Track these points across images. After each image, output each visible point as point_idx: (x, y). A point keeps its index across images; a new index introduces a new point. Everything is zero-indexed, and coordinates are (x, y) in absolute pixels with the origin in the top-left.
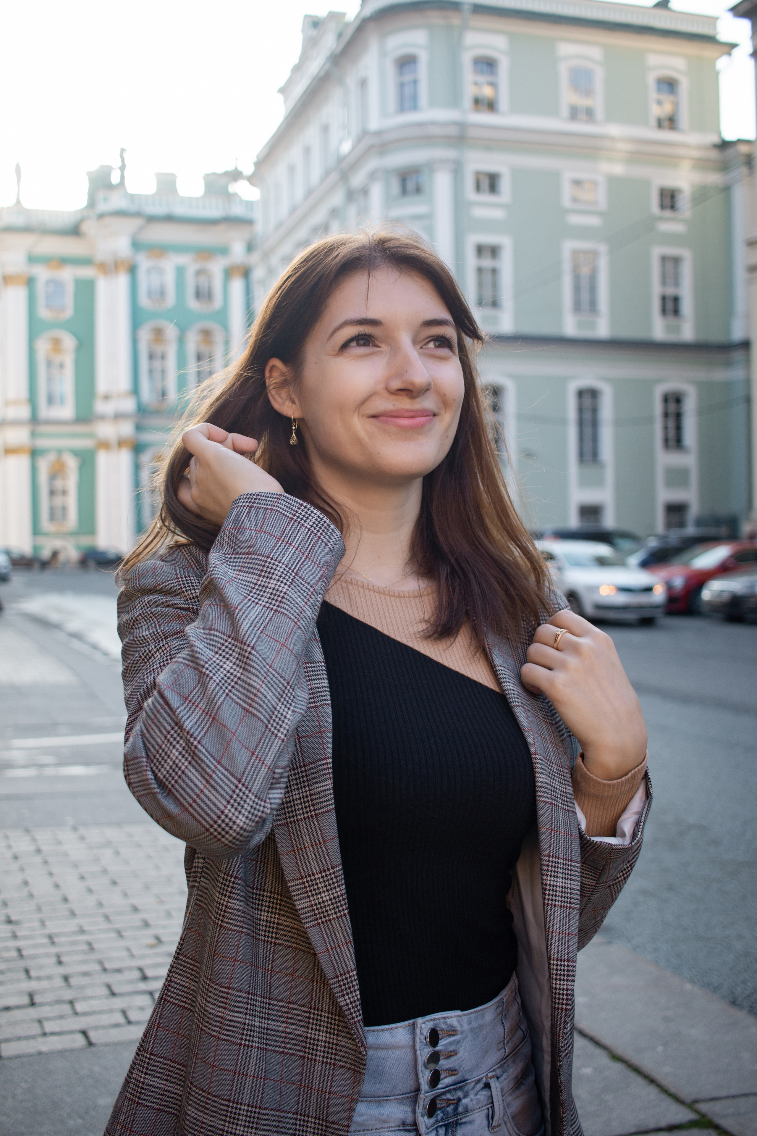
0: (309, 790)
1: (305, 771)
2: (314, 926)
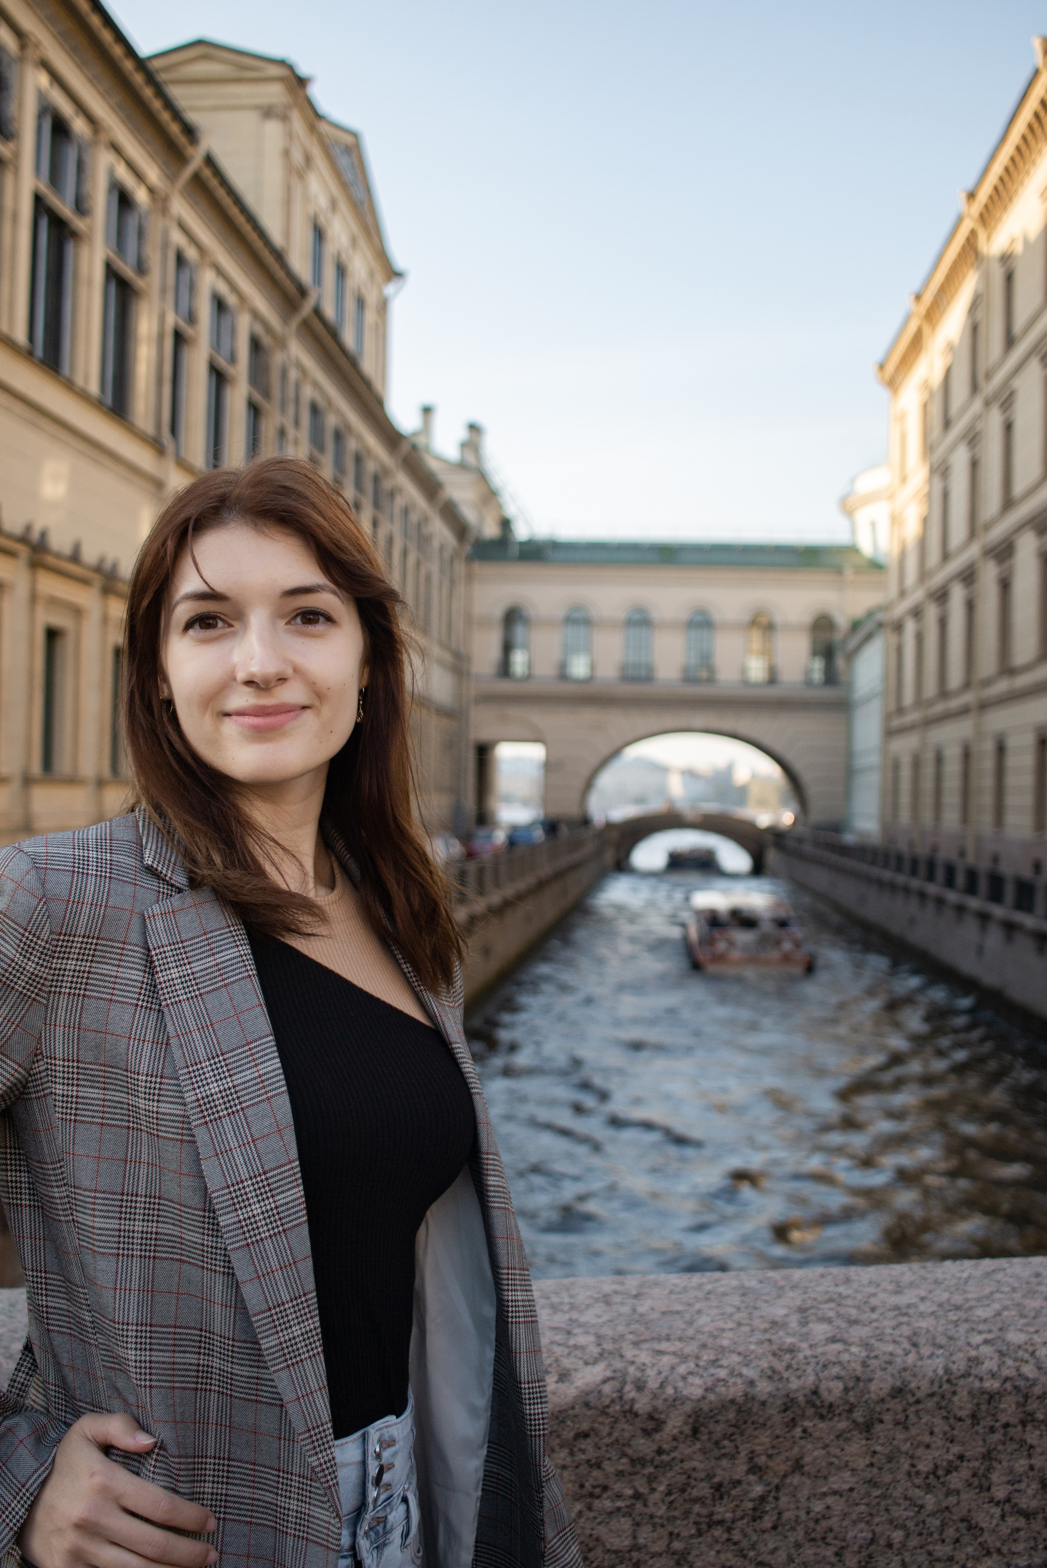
0: (274, 1202)
1: (267, 1179)
2: (283, 1369)
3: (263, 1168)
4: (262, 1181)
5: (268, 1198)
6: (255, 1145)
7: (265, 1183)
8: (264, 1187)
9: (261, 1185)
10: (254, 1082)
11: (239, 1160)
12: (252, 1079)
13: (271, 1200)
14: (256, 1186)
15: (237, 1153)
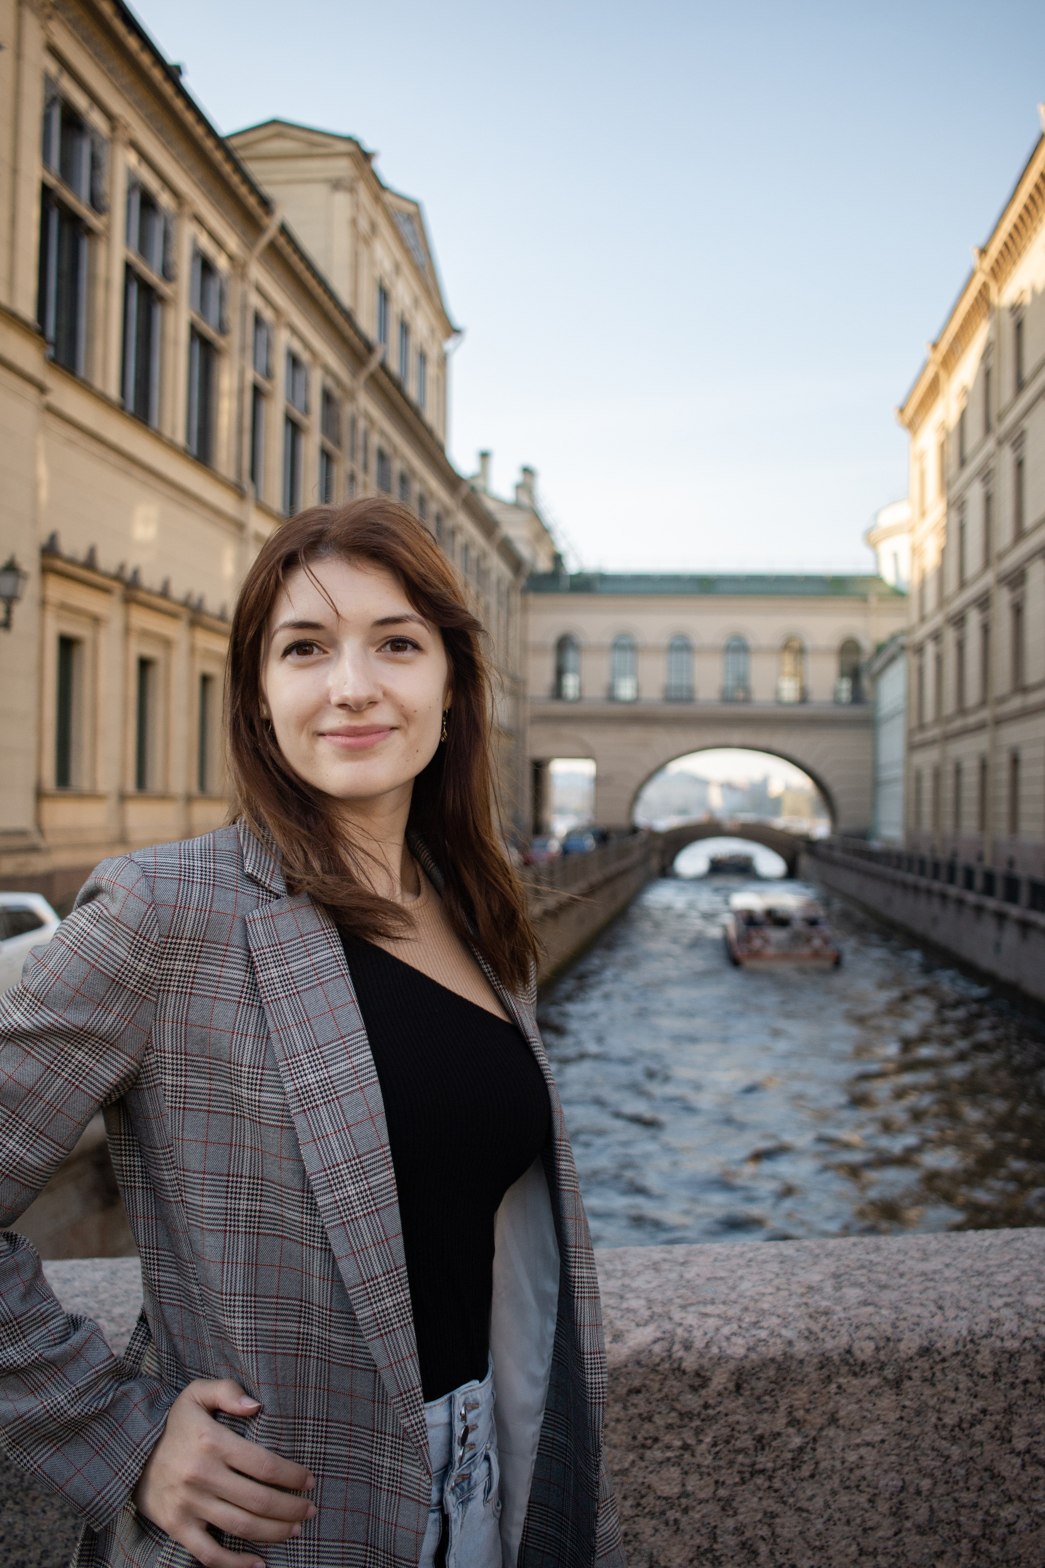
0: (368, 1183)
1: (360, 1163)
2: (376, 1337)
3: (356, 1152)
4: (356, 1164)
5: (361, 1180)
6: (349, 1131)
7: (359, 1166)
8: (358, 1169)
9: (355, 1168)
10: (348, 1073)
11: (335, 1145)
12: (346, 1070)
13: (365, 1182)
14: (351, 1169)
15: (333, 1139)
